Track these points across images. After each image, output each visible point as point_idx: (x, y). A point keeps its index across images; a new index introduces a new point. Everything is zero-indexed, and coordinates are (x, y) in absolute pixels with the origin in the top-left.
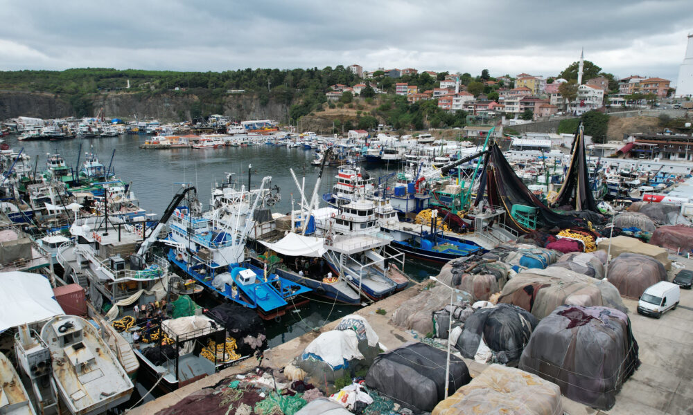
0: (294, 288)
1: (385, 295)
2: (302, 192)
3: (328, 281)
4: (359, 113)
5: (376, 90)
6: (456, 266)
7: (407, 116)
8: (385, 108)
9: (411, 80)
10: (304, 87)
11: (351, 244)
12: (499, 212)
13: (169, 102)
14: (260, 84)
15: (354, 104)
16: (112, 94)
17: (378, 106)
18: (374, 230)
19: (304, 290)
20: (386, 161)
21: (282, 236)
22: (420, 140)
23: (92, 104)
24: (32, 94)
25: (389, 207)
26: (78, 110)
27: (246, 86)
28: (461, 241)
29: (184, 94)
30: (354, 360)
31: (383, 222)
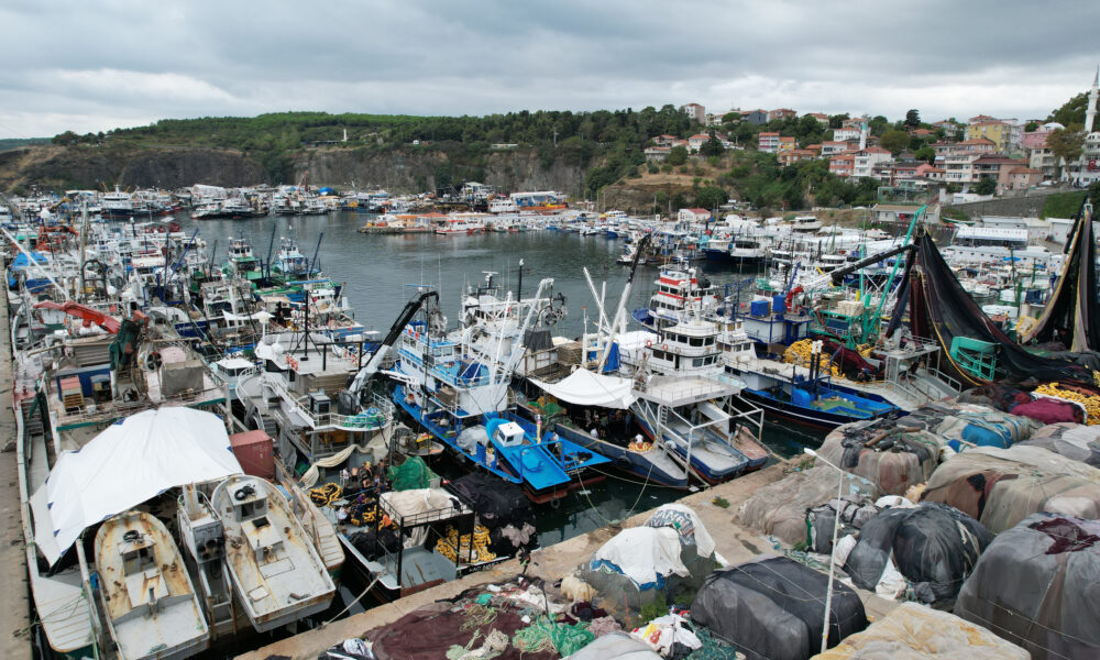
0: (581, 456)
1: (729, 476)
2: (601, 305)
3: (638, 447)
4: (696, 182)
5: (726, 144)
6: (850, 435)
7: (777, 187)
8: (740, 174)
9: (784, 128)
10: (609, 139)
11: (675, 391)
12: (928, 348)
13: (404, 163)
14: (542, 135)
15: (690, 167)
16: (321, 150)
17: (728, 171)
18: (715, 371)
19: (598, 459)
20: (738, 259)
21: (567, 373)
22: (797, 226)
23: (292, 166)
24: (213, 151)
25: (741, 333)
26: (272, 174)
27: (520, 138)
28: (861, 395)
29: (426, 150)
30: (674, 576)
31: (730, 358)
